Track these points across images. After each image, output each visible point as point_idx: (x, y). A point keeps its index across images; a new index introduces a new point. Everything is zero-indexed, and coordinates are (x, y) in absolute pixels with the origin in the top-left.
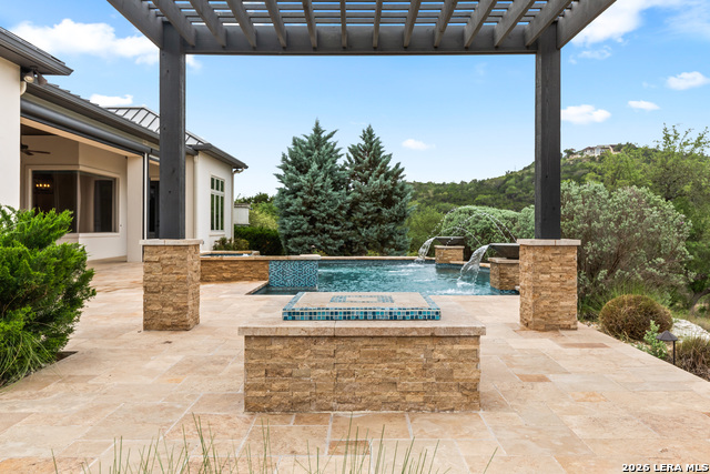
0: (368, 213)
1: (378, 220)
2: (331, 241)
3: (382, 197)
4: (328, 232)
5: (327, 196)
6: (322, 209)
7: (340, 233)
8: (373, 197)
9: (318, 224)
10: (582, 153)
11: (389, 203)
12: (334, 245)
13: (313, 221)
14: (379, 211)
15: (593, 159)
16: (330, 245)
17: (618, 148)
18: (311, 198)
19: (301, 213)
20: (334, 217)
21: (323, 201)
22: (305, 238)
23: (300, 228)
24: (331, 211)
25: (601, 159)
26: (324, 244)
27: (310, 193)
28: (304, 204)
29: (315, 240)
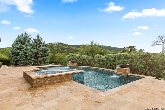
0: (40, 55)
1: (43, 56)
2: (32, 62)
3: (43, 51)
4: (31, 59)
5: (30, 50)
6: (29, 54)
7: (33, 60)
8: (41, 51)
9: (28, 58)
10: (53, 43)
11: (45, 52)
12: (32, 63)
13: (26, 57)
14: (43, 54)
15: (55, 45)
16: (31, 62)
17: (58, 43)
18: (26, 51)
19: (23, 55)
20: (32, 56)
21: (29, 52)
22: (24, 61)
23: (23, 59)
24: (32, 54)
25: (56, 45)
26: (30, 62)
27: (25, 50)
28: (24, 52)
29: (27, 61)
